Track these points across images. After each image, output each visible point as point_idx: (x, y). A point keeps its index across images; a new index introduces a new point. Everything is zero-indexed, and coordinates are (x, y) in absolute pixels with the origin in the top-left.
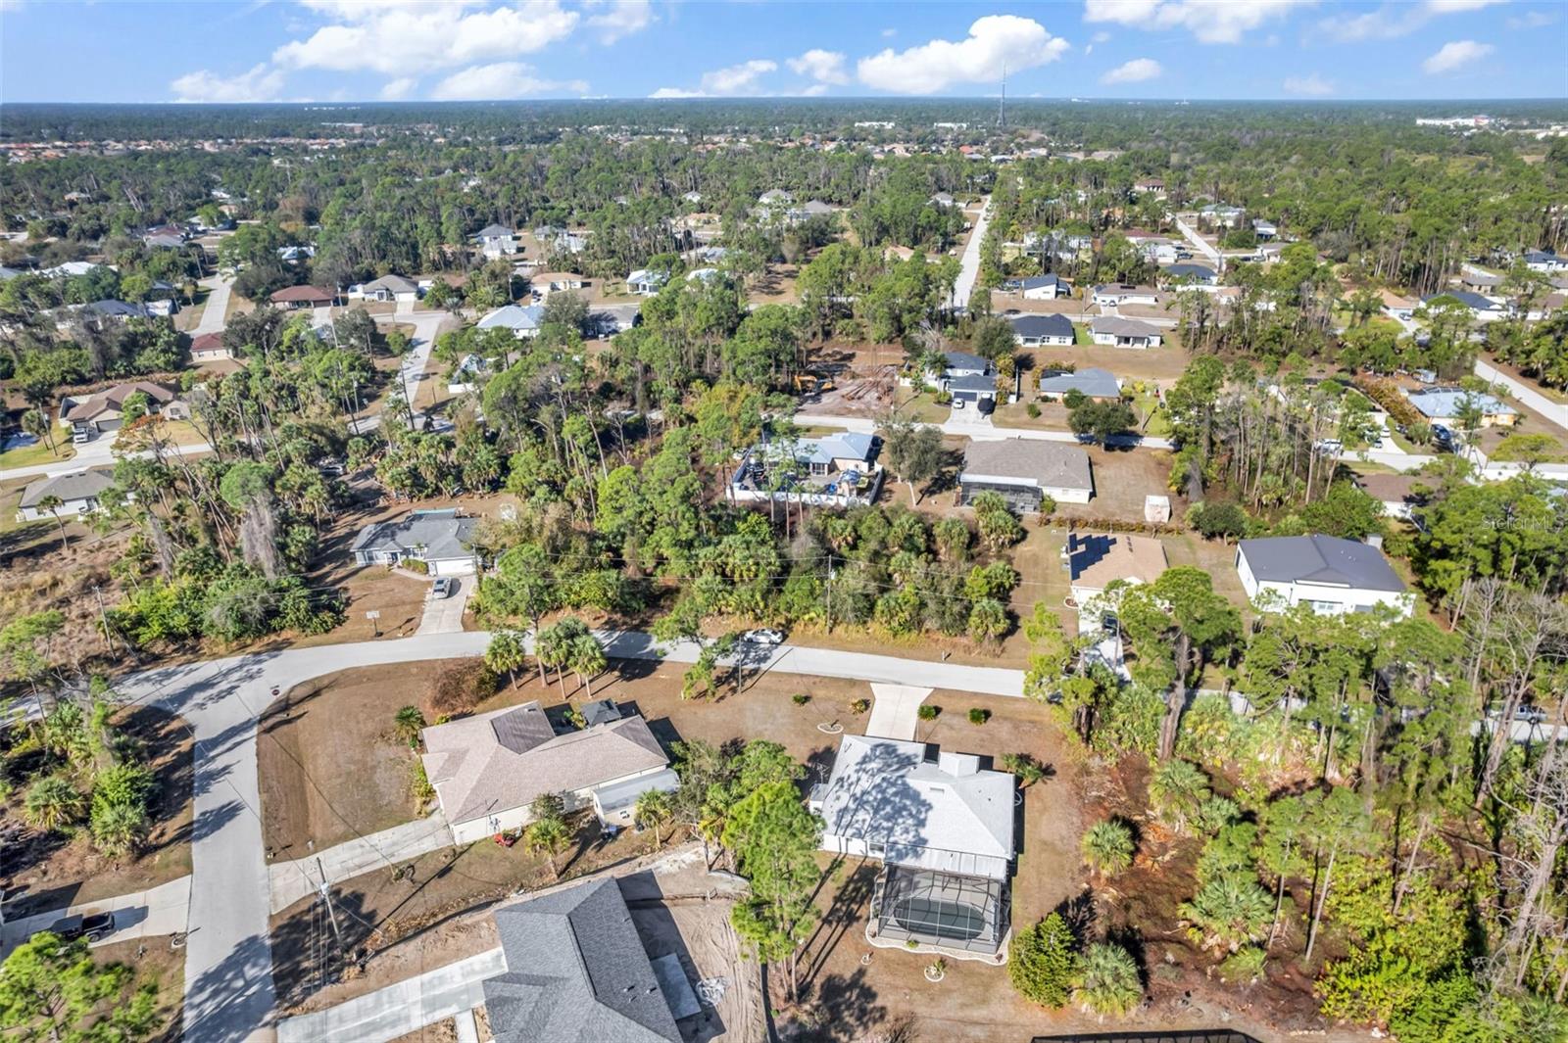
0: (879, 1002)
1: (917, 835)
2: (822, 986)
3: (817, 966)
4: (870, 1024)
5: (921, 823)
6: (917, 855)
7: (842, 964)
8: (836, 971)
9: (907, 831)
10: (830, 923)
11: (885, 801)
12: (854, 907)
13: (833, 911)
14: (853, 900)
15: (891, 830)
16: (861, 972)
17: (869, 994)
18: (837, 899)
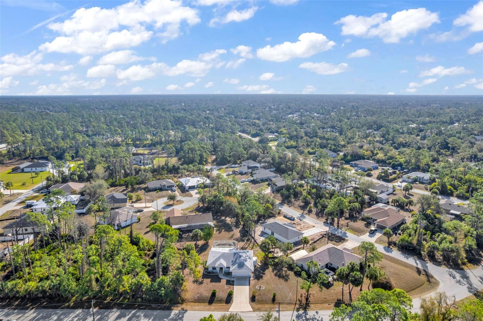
0: (235, 240)
4: (236, 238)
6: (230, 249)
10: (246, 248)
17: (237, 241)
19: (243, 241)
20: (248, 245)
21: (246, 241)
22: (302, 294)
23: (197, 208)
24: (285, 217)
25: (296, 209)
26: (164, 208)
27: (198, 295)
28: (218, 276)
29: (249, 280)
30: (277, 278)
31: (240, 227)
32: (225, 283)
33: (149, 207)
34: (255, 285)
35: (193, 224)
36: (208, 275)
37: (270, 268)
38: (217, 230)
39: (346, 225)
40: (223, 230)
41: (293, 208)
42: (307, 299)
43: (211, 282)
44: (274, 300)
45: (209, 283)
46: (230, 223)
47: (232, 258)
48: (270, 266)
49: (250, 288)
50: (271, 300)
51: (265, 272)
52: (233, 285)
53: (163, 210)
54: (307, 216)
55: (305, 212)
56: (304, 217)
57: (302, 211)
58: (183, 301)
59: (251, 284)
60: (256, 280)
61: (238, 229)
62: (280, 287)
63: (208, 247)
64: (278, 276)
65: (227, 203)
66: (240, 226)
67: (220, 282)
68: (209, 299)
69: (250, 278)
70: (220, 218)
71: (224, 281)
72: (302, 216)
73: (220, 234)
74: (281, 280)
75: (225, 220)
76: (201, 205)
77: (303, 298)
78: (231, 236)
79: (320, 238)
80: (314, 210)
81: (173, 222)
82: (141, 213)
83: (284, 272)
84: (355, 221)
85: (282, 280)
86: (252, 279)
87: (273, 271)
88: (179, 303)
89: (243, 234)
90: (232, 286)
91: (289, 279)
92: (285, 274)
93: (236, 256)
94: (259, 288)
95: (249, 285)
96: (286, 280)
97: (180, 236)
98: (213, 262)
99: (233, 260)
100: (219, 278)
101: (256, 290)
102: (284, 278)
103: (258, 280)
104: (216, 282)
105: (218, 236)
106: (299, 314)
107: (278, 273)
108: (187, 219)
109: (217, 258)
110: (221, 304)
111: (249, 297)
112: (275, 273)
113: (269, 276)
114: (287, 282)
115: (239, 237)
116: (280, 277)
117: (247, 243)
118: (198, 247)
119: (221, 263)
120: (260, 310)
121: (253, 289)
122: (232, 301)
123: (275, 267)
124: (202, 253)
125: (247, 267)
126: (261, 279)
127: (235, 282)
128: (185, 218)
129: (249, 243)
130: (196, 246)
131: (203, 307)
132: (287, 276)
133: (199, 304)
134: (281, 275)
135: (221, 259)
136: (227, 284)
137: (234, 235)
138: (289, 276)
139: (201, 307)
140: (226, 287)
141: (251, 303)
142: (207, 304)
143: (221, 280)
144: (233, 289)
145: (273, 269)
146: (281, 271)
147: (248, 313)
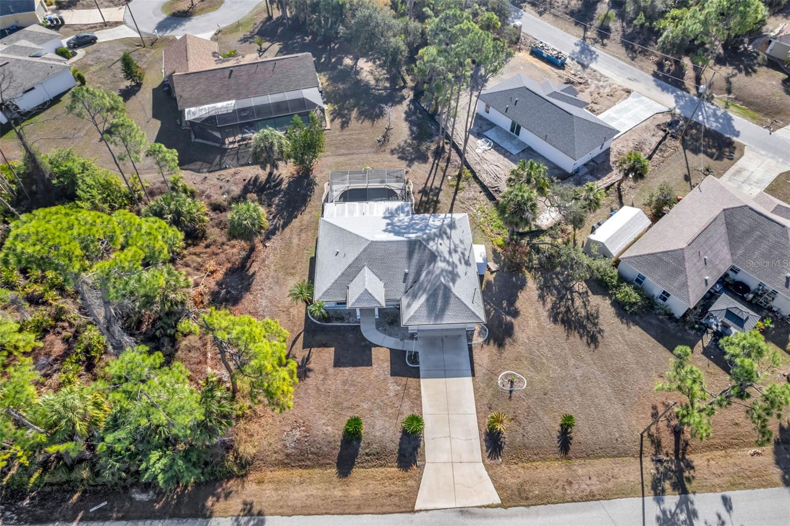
0: (396, 156)
1: (391, 220)
2: (428, 158)
3: (435, 166)
4: (397, 148)
5: (389, 224)
6: (388, 211)
7: (422, 168)
8: (423, 165)
9: (400, 220)
10: (436, 188)
11: (422, 230)
12: (424, 199)
13: (437, 195)
14: (427, 202)
15: (412, 220)
16: (409, 166)
17: (402, 158)
18: (437, 202)
19: (423, 158)
20: (440, 174)
21: (431, 160)
22: (654, 408)
23: (264, 23)
24: (536, 53)
25: (560, 22)
26: (162, 27)
27: (297, 434)
28: (357, 329)
29: (470, 348)
30: (560, 329)
31: (403, 98)
32: (387, 365)
33: (117, 24)
34: (492, 374)
35: (254, 102)
36: (323, 329)
37: (532, 284)
38: (336, 114)
39: (724, 84)
40: (354, 114)
41: (551, 17)
42: (677, 432)
43: (338, 363)
44: (565, 442)
45: (331, 370)
46: (373, 82)
47: (404, 262)
48: (528, 276)
49: (476, 390)
50: (556, 442)
51: (518, 304)
52: (415, 374)
53: (159, 35)
54: (596, 49)
55: (589, 33)
56: (592, 53)
57: (580, 31)
58: (245, 466)
59: (477, 368)
60: (492, 348)
61: (399, 107)
62: (578, 373)
63: (312, 190)
64: (563, 322)
65: (359, 14)
66: (405, 92)
67: (368, 363)
68: (336, 452)
69: (470, 337)
70: (340, 61)
71: (381, 357)
72: (585, 50)
73: (346, 132)
74: (575, 338)
75: (353, 71)
76: (277, 14)
77: (662, 424)
78: (380, 137)
79: (660, 143)
80: (616, 26)
81: (186, 95)
82: (90, 48)
83: (578, 302)
84: (749, 70)
85: (577, 341)
86: (477, 340)
87: (542, 297)
88: (230, 475)
89: (419, 126)
90: (412, 381)
91: (601, 331)
92: (583, 313)
93: (416, 257)
94: (508, 387)
95: (473, 375)
96: (593, 340)
97: (218, 145)
98: (336, 281)
99: (406, 274)
100: (363, 344)
101: (498, 393)
102: (584, 327)
103: (501, 345)
104: (354, 364)
105: (340, 138)
106: (664, 512)
107: (559, 308)
108: (232, 81)
109: (350, 266)
110: (382, 469)
111: (480, 430)
112: (549, 305)
113: (533, 323)
114: (596, 347)
115: (409, 141)
116: (570, 327)
117: (437, 165)
118: (280, 191)
119: (366, 287)
120: (527, 499)
121: (489, 393)
122: (423, 455)
123: (545, 278)
124: (296, 217)
125: (462, 303)
126: (508, 341)
127: (421, 359)
128: (225, 78)
129: (443, 164)
130: (273, 184)
131: (320, 493)
132: (592, 318)
133: (305, 472)
134: (571, 313)
135: (366, 268)
136: (394, 373)
137: (391, 131)
138: (597, 317)
139: (314, 492)
140: (393, 386)
141: (488, 461)
142: (334, 470)
143: (371, 350)
144: (419, 397)
145: (540, 288)
146: (569, 297)
147: (485, 516)
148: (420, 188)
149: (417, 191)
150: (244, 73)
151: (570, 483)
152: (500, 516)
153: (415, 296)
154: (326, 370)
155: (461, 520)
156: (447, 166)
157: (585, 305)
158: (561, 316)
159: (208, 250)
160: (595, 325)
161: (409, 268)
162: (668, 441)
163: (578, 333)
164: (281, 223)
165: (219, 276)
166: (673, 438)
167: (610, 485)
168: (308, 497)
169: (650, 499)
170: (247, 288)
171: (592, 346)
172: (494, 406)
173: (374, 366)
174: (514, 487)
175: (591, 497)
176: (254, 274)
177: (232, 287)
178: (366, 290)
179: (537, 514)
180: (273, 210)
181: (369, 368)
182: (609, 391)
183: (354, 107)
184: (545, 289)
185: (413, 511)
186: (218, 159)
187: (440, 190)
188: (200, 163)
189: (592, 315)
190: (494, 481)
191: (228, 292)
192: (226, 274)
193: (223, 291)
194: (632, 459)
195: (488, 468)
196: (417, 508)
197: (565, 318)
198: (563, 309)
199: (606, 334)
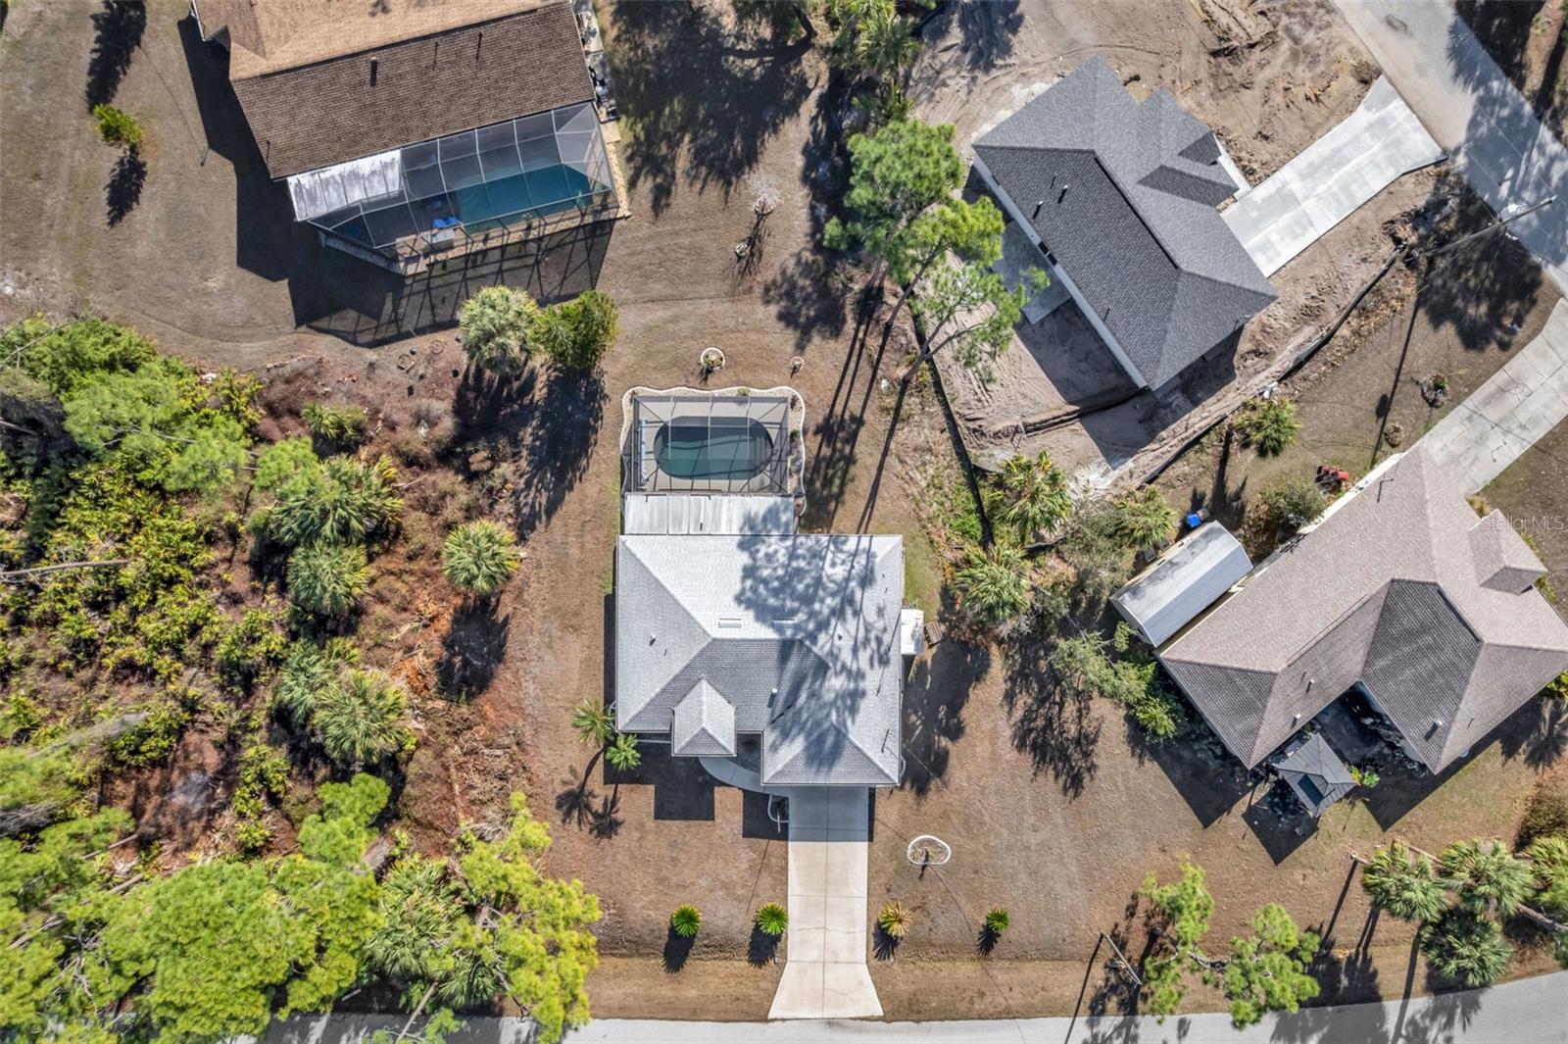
0: (774, 309)
1: (753, 555)
2: (844, 321)
3: (858, 346)
4: (779, 279)
5: (749, 572)
6: (749, 521)
7: (827, 354)
8: (832, 343)
9: (769, 557)
10: (853, 418)
11: (807, 600)
12: (826, 451)
13: (852, 439)
14: (830, 462)
15: (792, 555)
16: (800, 347)
17: (787, 318)
18: (850, 460)
20: (865, 371)
21: (850, 325)
22: (1134, 897)
29: (872, 795)
30: (1027, 759)
31: (802, 89)
32: (738, 818)
34: (900, 839)
37: (998, 671)
42: (1155, 934)
43: (661, 813)
44: (988, 939)
45: (651, 824)
46: (729, 22)
47: (773, 675)
48: (995, 654)
49: (872, 862)
50: (975, 939)
51: (965, 713)
52: (781, 834)
59: (878, 827)
60: (908, 793)
61: (790, 128)
62: (1035, 840)
64: (1034, 747)
67: (709, 814)
68: (662, 942)
71: (729, 805)
73: (666, 225)
74: (1047, 778)
77: (1138, 922)
78: (742, 244)
79: (1370, 288)
81: (280, 139)
83: (1070, 710)
85: (1050, 784)
87: (1009, 697)
90: (775, 845)
91: (1092, 768)
92: (1072, 730)
93: (792, 665)
94: (920, 861)
95: (871, 839)
96: (1075, 783)
97: (382, 263)
98: (653, 700)
99: (773, 696)
100: (700, 779)
101: (904, 868)
102: (1067, 759)
103: (921, 790)
104: (686, 815)
105: (650, 246)
106: (1095, 1037)
107: (1035, 720)
108: (383, 94)
109: (676, 678)
110: (728, 963)
111: (869, 920)
112: (1018, 714)
113: (983, 749)
114: (1076, 795)
115: (807, 256)
116: (1043, 758)
117: (862, 346)
118: (532, 407)
119: (704, 725)
120: (919, 1012)
121: (890, 867)
122: (784, 952)
123: (1024, 657)
124: (571, 488)
125: (864, 755)
126: (934, 783)
127: (792, 810)
128: (362, 83)
129: (873, 343)
130: (516, 385)
131: (642, 991)
132: (1085, 742)
133: (620, 962)
134: (1053, 730)
135: (704, 684)
136: (748, 833)
137: (769, 221)
138: (1094, 741)
139: (635, 990)
140: (746, 853)
141: (874, 962)
142: (661, 961)
143: (712, 792)
144: (785, 869)
145: (1010, 678)
146: (1058, 699)
147: (860, 1031)
148: (820, 419)
149: (812, 429)
150: (404, 68)
151: (982, 994)
152: (878, 1031)
153: (785, 735)
154: (642, 825)
155: (829, 1034)
156: (882, 348)
157: (1080, 717)
158: (1033, 735)
159: (414, 566)
160: (1087, 755)
161: (778, 685)
162: (1137, 942)
163: (1055, 768)
164: (544, 500)
165: (444, 624)
166: (1146, 941)
167: (1036, 1000)
168: (627, 995)
169: (1082, 1021)
170: (498, 655)
171: (1071, 793)
172: (894, 888)
173: (718, 820)
174: (905, 996)
175: (1008, 1014)
176: (506, 620)
177: (472, 651)
178: (703, 729)
179: (929, 1031)
180: (523, 463)
181: (709, 823)
182: (1074, 869)
183: (683, 129)
184: (1020, 677)
185: (765, 1020)
186: (388, 307)
187: (859, 421)
188: (352, 314)
189: (1086, 737)
190: (879, 990)
191: (466, 663)
192: (456, 621)
193: (458, 660)
194: (1078, 965)
195: (872, 971)
196: (771, 1016)
197: (1039, 741)
198: (1040, 723)
199: (1099, 773)
